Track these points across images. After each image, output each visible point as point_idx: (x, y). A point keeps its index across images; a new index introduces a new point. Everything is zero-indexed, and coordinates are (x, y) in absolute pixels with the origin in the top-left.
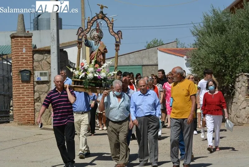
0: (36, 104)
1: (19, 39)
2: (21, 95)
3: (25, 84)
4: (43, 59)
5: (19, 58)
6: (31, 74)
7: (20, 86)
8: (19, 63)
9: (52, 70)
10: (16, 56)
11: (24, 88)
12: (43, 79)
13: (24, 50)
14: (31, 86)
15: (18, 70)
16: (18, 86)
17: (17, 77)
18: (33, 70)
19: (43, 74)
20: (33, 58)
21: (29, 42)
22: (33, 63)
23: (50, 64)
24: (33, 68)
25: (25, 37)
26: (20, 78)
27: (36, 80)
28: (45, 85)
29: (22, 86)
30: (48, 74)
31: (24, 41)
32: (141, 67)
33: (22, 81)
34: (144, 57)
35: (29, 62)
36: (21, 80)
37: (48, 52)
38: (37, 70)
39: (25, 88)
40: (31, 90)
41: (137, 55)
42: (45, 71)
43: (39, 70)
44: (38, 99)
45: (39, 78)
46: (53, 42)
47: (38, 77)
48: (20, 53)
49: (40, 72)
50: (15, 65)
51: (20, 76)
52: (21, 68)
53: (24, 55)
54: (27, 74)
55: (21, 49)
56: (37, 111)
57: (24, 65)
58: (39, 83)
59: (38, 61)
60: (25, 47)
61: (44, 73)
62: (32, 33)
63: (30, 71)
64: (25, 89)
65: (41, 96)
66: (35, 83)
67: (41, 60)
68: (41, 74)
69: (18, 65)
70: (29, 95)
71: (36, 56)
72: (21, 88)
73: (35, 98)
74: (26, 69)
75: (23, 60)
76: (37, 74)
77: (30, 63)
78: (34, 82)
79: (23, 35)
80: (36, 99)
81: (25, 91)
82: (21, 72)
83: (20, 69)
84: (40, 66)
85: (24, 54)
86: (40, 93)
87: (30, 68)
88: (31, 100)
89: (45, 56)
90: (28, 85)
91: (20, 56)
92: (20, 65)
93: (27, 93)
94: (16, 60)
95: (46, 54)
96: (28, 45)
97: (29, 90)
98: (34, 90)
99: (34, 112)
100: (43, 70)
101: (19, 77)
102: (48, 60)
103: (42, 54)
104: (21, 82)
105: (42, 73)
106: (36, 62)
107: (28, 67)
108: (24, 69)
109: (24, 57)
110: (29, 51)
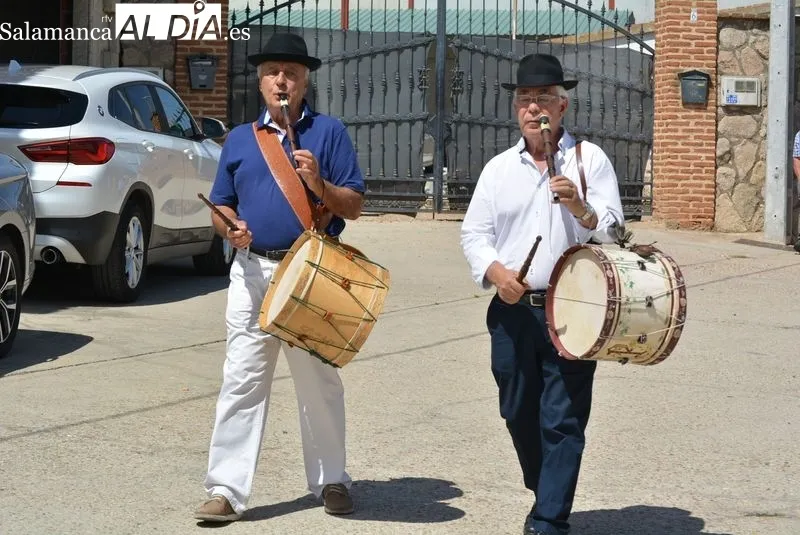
0: (721, 170)
2: (680, 142)
3: (693, 113)
4: (746, 42)
5: (678, 37)
6: (710, 83)
7: (677, 117)
8: (677, 51)
9: (772, 75)
10: (669, 30)
11: (687, 124)
12: (745, 99)
13: (694, 16)
14: (708, 117)
15: (674, 72)
16: (671, 117)
17: (669, 90)
18: (716, 74)
19: (745, 85)
20: (718, 38)
22: (717, 53)
23: (766, 59)
24: (716, 67)
26: (680, 94)
27: (724, 101)
28: (748, 118)
29: (683, 118)
30: (757, 88)
33: (684, 104)
35: (705, 49)
36: (680, 101)
37: (763, 23)
38: (728, 75)
39: (692, 122)
40: (709, 131)
42: (750, 76)
43: (732, 74)
44: (727, 157)
45: (731, 96)
47: (730, 94)
48: (682, 22)
49: (736, 79)
50: (667, 57)
51: (680, 88)
52: (683, 65)
53: (694, 28)
54: (700, 85)
55: (684, 11)
56: (722, 192)
57: (692, 56)
58: (731, 110)
59: (732, 49)
60: (698, 5)
61: (748, 82)
63: (707, 76)
64: (692, 126)
65: (737, 149)
66: (720, 110)
67: (740, 47)
68: (739, 86)
69: (676, 57)
70: (701, 145)
71: (727, 33)
72: (682, 124)
73: (719, 153)
74: (697, 69)
75: (689, 44)
76: (727, 84)
77: (708, 52)
78: (717, 107)
80: (721, 158)
81: (692, 131)
82: (682, 76)
83: (681, 67)
84: (737, 63)
85: (693, 25)
86: (733, 139)
87: (708, 65)
88: (707, 158)
89: (752, 35)
90: (701, 117)
91: (680, 31)
92: (680, 57)
93: (696, 137)
94: (668, 43)
95: (755, 30)
96: (706, 1)
97: (702, 131)
98: (716, 132)
99: (715, 193)
100: (745, 75)
101: (676, 92)
102: (758, 46)
103: (745, 29)
104: (681, 107)
105: (742, 83)
106: (726, 50)
107: (702, 65)
108: (691, 69)
109: (693, 33)
110: (706, 19)
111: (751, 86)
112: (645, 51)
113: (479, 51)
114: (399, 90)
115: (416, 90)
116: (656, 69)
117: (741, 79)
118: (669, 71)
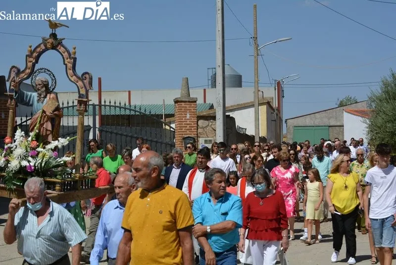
1: (183, 104)
4: (208, 125)
5: (182, 124)
6: (195, 141)
8: (182, 129)
9: (217, 137)
10: (179, 121)
13: (188, 116)
17: (180, 144)
18: (197, 137)
19: (208, 141)
20: (197, 124)
21: (193, 107)
22: (197, 130)
23: (215, 131)
24: (197, 135)
25: (189, 102)
26: (184, 145)
31: (188, 106)
35: (193, 128)
37: (214, 118)
38: (203, 137)
42: (210, 138)
46: (219, 108)
48: (184, 118)
49: (205, 139)
50: (179, 132)
52: (185, 134)
53: (188, 121)
55: (184, 114)
57: (188, 131)
59: (203, 128)
60: (189, 112)
62: (197, 98)
63: (194, 138)
67: (206, 127)
68: (206, 142)
69: (181, 132)
71: (201, 122)
74: (190, 136)
75: (186, 127)
76: (201, 141)
77: (194, 129)
79: (187, 100)
82: (184, 139)
83: (183, 135)
84: (205, 133)
85: (188, 119)
87: (194, 134)
89: (210, 122)
91: (183, 122)
92: (183, 132)
94: (179, 127)
95: (211, 121)
96: (193, 111)
100: (208, 137)
101: (182, 144)
102: (213, 126)
103: (208, 120)
106: (201, 128)
107: (191, 134)
108: (188, 136)
109: (188, 123)
110: (192, 117)
111: (210, 141)
112: (171, 129)
116: (176, 136)
117: (207, 139)
118: (180, 137)
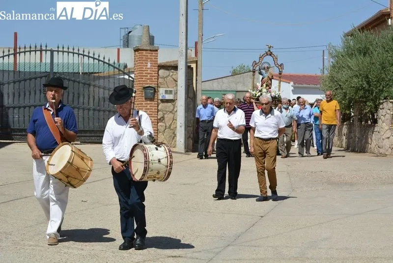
0: (159, 124)
1: (144, 52)
3: (149, 102)
4: (169, 75)
5: (143, 73)
6: (155, 91)
7: (142, 104)
8: (142, 78)
9: (179, 88)
10: (139, 70)
11: (147, 106)
12: (168, 97)
13: (149, 65)
14: (154, 104)
15: (142, 86)
16: (140, 104)
17: (140, 94)
18: (158, 87)
20: (158, 74)
21: (154, 56)
22: (158, 79)
23: (176, 81)
24: (158, 85)
25: (151, 50)
26: (144, 95)
27: (160, 98)
28: (170, 104)
29: (145, 104)
30: (173, 93)
31: (149, 55)
32: (235, 92)
33: (146, 99)
34: (238, 82)
35: (153, 78)
36: (144, 98)
37: (175, 68)
38: (162, 88)
39: (148, 106)
40: (155, 109)
41: (231, 79)
42: (170, 88)
43: (164, 88)
44: (162, 119)
45: (163, 96)
46: (182, 57)
48: (144, 67)
49: (165, 89)
50: (139, 81)
51: (144, 93)
52: (145, 84)
53: (149, 70)
54: (151, 91)
55: (145, 63)
56: (160, 132)
57: (148, 81)
58: (163, 101)
59: (164, 78)
60: (151, 61)
61: (170, 91)
62: (158, 47)
63: (154, 88)
64: (148, 107)
65: (166, 116)
66: (159, 101)
67: (166, 77)
68: (166, 92)
69: (142, 81)
70: (152, 114)
71: (161, 72)
72: (144, 106)
73: (159, 118)
74: (150, 85)
75: (147, 76)
76: (162, 91)
79: (148, 48)
80: (160, 119)
81: (148, 109)
82: (145, 88)
84: (165, 83)
85: (149, 69)
86: (164, 112)
87: (154, 84)
88: (154, 119)
89: (171, 73)
90: (152, 104)
91: (144, 71)
92: (144, 81)
93: (150, 112)
94: (139, 76)
95: (172, 71)
96: (154, 59)
97: (152, 109)
98: (158, 110)
99: (157, 133)
100: (168, 87)
101: (142, 94)
102: (174, 77)
103: (168, 70)
104: (144, 100)
106: (161, 78)
107: (152, 84)
108: (148, 85)
109: (149, 72)
110: (154, 66)
111: (171, 92)
112: (130, 79)
113: (66, 79)
114: (35, 94)
115: (42, 94)
116: (135, 86)
117: (167, 89)
118: (140, 86)
